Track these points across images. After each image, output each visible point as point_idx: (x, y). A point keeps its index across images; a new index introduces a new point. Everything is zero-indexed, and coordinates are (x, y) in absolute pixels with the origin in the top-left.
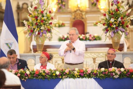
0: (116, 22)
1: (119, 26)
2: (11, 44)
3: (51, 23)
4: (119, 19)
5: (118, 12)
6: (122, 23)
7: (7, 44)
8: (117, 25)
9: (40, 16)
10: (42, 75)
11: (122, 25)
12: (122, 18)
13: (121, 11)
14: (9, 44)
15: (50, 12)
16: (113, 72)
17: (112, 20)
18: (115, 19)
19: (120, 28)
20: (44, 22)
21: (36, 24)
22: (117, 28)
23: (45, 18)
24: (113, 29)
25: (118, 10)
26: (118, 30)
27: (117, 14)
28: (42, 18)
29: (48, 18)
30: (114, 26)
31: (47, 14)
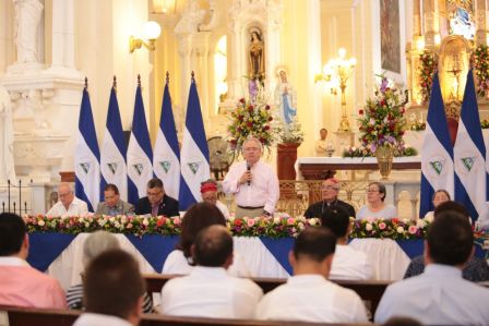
0: (378, 126)
1: (384, 133)
2: (197, 165)
3: (267, 128)
4: (386, 120)
5: (385, 106)
6: (390, 127)
8: (381, 131)
9: (247, 115)
10: (169, 229)
11: (392, 131)
12: (390, 118)
13: (391, 104)
14: (194, 165)
15: (268, 108)
16: (292, 226)
17: (372, 122)
18: (378, 120)
19: (387, 136)
20: (254, 125)
21: (240, 129)
22: (380, 136)
23: (256, 118)
24: (373, 139)
25: (384, 102)
26: (383, 140)
27: (382, 111)
28: (251, 119)
29: (262, 118)
30: (375, 133)
31: (259, 111)
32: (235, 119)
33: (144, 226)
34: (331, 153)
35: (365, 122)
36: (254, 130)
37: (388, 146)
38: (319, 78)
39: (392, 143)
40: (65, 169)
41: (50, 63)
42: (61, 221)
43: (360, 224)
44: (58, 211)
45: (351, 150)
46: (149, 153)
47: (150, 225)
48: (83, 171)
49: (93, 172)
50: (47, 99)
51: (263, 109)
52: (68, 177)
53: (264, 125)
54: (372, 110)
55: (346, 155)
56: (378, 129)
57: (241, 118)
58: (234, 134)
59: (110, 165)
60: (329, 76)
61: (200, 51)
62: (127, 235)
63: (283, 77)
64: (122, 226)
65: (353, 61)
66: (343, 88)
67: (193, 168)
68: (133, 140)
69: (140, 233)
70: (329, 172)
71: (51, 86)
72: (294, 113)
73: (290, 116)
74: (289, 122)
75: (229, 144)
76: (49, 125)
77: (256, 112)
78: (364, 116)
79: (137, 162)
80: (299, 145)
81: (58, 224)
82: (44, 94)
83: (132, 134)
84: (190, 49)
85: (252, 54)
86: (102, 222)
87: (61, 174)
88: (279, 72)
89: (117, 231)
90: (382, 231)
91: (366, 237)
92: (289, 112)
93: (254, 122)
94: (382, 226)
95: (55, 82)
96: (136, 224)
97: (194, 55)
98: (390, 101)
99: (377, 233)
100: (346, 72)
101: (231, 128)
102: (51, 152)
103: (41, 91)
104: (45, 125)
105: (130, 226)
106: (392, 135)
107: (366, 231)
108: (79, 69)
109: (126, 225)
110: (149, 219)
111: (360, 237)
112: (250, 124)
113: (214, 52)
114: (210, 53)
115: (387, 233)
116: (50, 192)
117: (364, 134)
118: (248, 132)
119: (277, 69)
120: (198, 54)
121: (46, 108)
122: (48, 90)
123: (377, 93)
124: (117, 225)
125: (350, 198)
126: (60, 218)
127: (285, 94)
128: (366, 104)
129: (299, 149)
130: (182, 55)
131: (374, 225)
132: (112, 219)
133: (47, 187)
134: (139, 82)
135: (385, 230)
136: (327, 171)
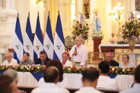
0: (129, 32)
1: (132, 34)
4: (132, 30)
5: (132, 24)
6: (134, 32)
7: (57, 46)
8: (130, 34)
9: (79, 27)
13: (135, 23)
14: (59, 46)
15: (87, 25)
17: (127, 30)
18: (129, 30)
19: (133, 36)
20: (82, 31)
21: (76, 33)
24: (127, 37)
26: (131, 37)
27: (131, 26)
28: (80, 29)
29: (85, 28)
30: (128, 34)
31: (84, 26)
32: (74, 29)
33: (38, 69)
34: (113, 42)
35: (124, 30)
36: (82, 33)
37: (133, 39)
38: (110, 14)
39: (135, 39)
40: (10, 48)
41: (5, 7)
42: (6, 67)
43: (120, 69)
44: (6, 63)
45: (120, 41)
46: (42, 41)
47: (40, 69)
48: (17, 48)
49: (21, 49)
50: (4, 21)
51: (85, 25)
52: (11, 50)
53: (86, 31)
54: (127, 26)
55: (118, 43)
56: (129, 33)
57: (77, 29)
58: (74, 35)
59: (27, 46)
60: (114, 13)
61: (65, 4)
62: (31, 72)
63: (96, 13)
64: (30, 69)
65: (124, 8)
66: (119, 18)
67: (59, 47)
68: (36, 37)
69: (36, 72)
70: (112, 50)
71: (5, 16)
72: (100, 27)
73: (98, 28)
74: (98, 31)
75: (72, 39)
76: (5, 31)
77: (83, 26)
78: (124, 28)
79: (37, 45)
80: (102, 39)
81: (5, 68)
82: (3, 19)
83: (35, 34)
84: (62, 3)
85: (85, 5)
86: (22, 68)
87: (9, 49)
88: (94, 12)
89: (27, 71)
90: (128, 72)
91: (122, 74)
92: (98, 27)
93: (82, 30)
94: (129, 70)
95: (7, 15)
96: (35, 68)
97: (64, 5)
98: (134, 22)
99: (127, 73)
100: (121, 12)
101: (73, 32)
102: (5, 41)
103: (2, 18)
104: (3, 31)
105: (32, 69)
106: (135, 35)
107: (122, 72)
108: (16, 10)
109: (31, 69)
110: (40, 67)
111: (120, 74)
112: (80, 31)
113: (71, 4)
114: (70, 4)
115: (130, 73)
116: (4, 56)
117: (124, 35)
118: (79, 34)
119: (94, 10)
120: (65, 5)
121: (3, 24)
122: (4, 17)
123: (129, 19)
124: (27, 69)
125: (118, 60)
126: (6, 66)
127: (97, 20)
128: (125, 23)
129: (102, 41)
130: (59, 5)
131: (125, 69)
132: (26, 67)
133: (3, 54)
134: (38, 14)
135: (130, 71)
136: (111, 50)
